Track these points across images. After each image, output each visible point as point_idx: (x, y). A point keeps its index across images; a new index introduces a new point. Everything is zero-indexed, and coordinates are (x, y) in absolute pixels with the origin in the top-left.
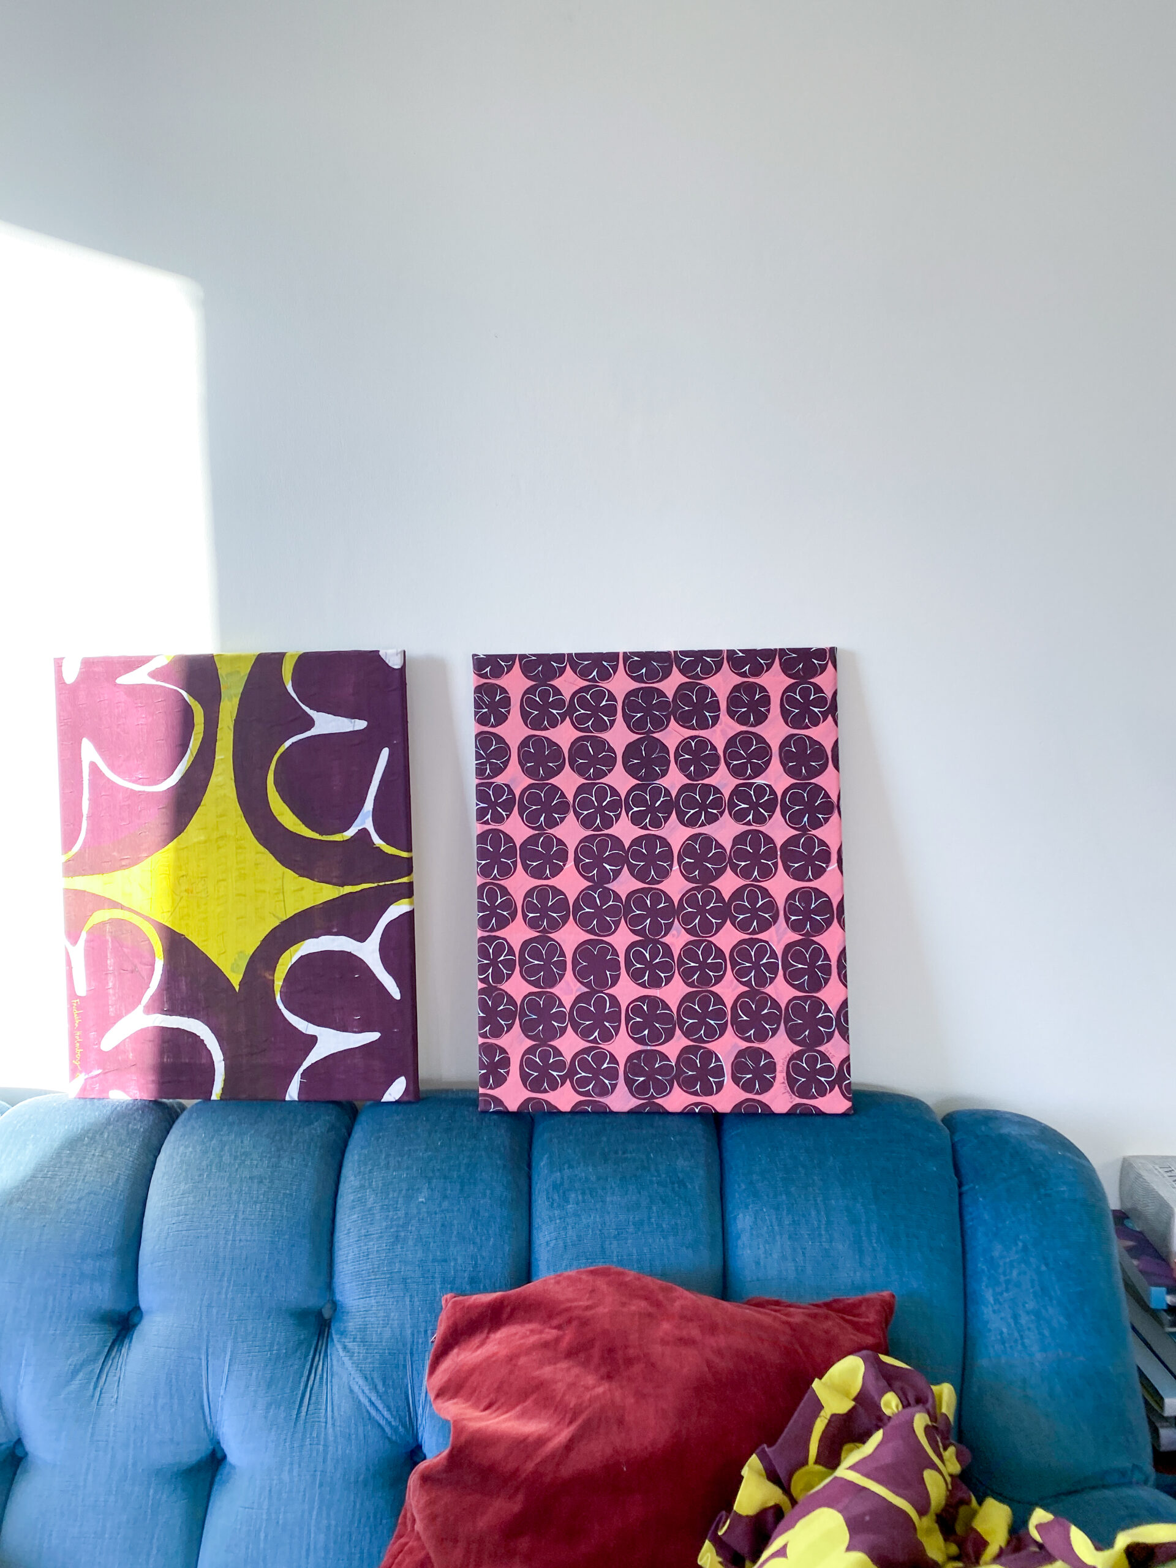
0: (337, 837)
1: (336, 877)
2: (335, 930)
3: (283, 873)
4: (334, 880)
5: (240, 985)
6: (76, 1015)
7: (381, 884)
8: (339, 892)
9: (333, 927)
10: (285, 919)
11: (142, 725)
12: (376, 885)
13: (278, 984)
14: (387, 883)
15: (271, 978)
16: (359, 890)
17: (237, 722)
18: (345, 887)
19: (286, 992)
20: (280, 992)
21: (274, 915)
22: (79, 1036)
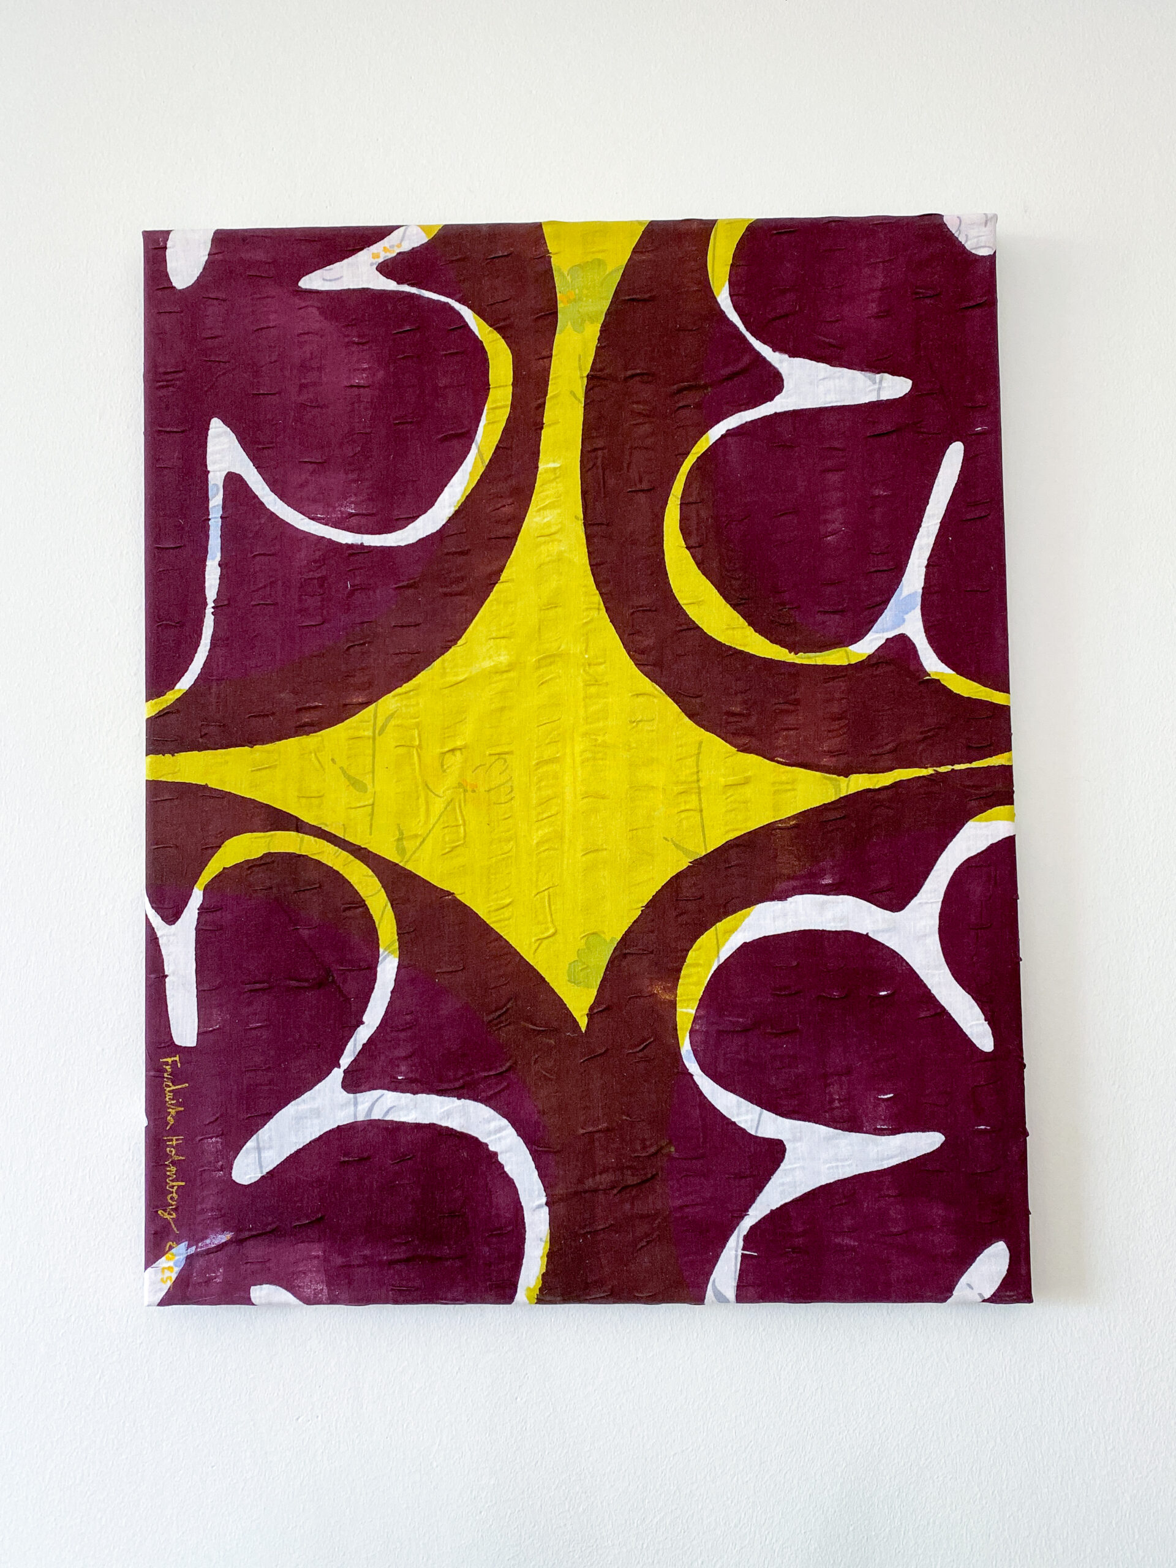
0: (835, 657)
1: (831, 753)
2: (828, 881)
3: (701, 743)
4: (825, 761)
5: (591, 1015)
6: (169, 1096)
7: (943, 769)
8: (837, 788)
9: (822, 874)
10: (704, 854)
11: (359, 387)
12: (930, 771)
13: (686, 1012)
14: (957, 767)
15: (667, 997)
16: (887, 783)
17: (596, 380)
18: (853, 777)
19: (707, 1032)
20: (691, 1032)
21: (677, 846)
22: (177, 1147)
